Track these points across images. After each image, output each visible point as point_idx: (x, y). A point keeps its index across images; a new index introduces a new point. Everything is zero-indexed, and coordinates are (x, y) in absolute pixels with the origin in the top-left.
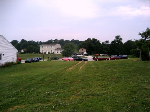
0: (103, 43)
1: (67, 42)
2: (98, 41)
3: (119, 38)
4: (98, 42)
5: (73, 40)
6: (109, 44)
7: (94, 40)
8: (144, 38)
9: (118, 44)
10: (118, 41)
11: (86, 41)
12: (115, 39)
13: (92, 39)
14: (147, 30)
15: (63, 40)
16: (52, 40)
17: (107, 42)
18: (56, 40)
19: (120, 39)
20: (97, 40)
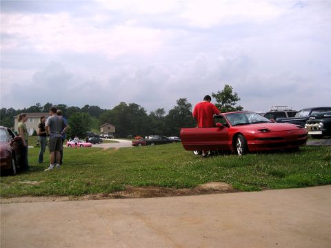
0: (152, 114)
1: (74, 110)
2: (142, 109)
3: (184, 104)
4: (142, 112)
5: (87, 106)
6: (165, 115)
7: (134, 106)
8: (221, 103)
9: (182, 115)
10: (182, 109)
11: (117, 108)
12: (177, 105)
13: (128, 105)
14: (225, 88)
15: (65, 106)
16: (38, 104)
17: (161, 111)
18: (48, 105)
19: (186, 106)
20: (139, 108)
